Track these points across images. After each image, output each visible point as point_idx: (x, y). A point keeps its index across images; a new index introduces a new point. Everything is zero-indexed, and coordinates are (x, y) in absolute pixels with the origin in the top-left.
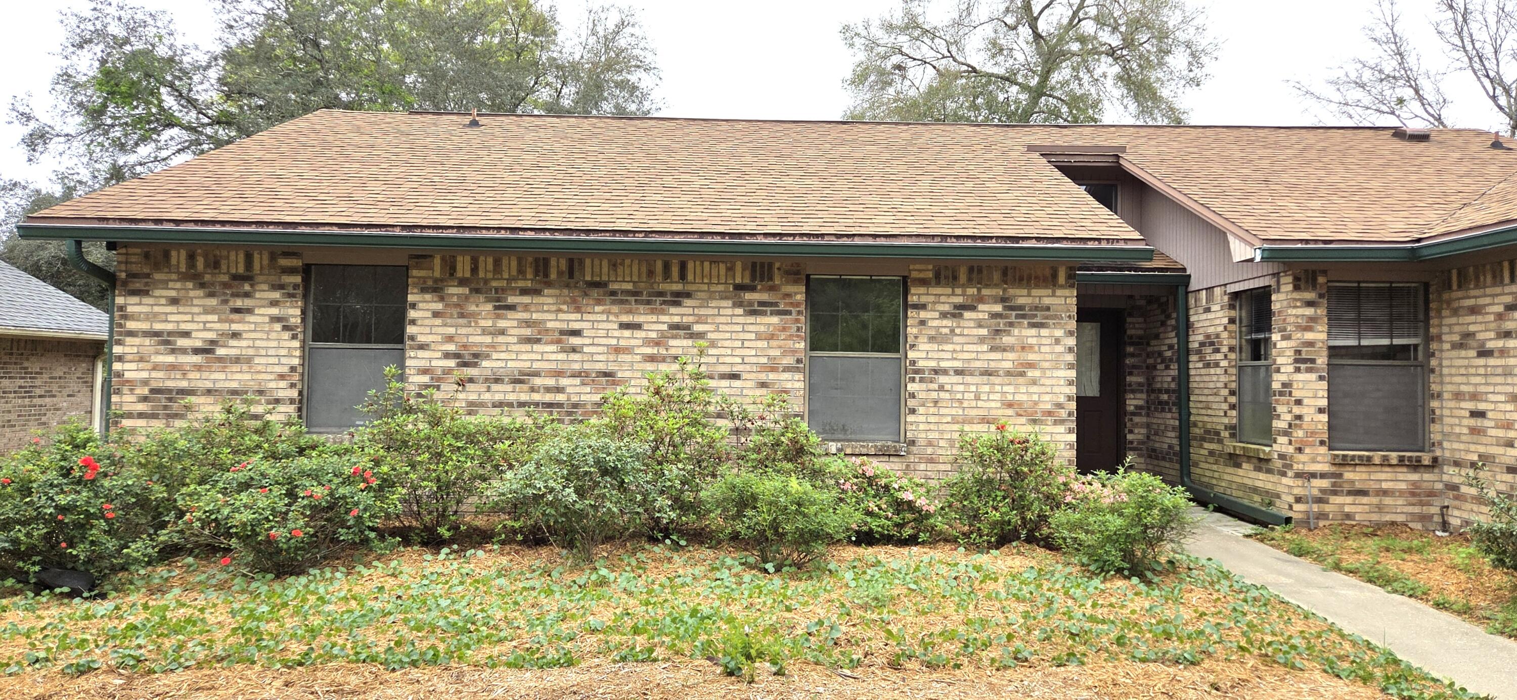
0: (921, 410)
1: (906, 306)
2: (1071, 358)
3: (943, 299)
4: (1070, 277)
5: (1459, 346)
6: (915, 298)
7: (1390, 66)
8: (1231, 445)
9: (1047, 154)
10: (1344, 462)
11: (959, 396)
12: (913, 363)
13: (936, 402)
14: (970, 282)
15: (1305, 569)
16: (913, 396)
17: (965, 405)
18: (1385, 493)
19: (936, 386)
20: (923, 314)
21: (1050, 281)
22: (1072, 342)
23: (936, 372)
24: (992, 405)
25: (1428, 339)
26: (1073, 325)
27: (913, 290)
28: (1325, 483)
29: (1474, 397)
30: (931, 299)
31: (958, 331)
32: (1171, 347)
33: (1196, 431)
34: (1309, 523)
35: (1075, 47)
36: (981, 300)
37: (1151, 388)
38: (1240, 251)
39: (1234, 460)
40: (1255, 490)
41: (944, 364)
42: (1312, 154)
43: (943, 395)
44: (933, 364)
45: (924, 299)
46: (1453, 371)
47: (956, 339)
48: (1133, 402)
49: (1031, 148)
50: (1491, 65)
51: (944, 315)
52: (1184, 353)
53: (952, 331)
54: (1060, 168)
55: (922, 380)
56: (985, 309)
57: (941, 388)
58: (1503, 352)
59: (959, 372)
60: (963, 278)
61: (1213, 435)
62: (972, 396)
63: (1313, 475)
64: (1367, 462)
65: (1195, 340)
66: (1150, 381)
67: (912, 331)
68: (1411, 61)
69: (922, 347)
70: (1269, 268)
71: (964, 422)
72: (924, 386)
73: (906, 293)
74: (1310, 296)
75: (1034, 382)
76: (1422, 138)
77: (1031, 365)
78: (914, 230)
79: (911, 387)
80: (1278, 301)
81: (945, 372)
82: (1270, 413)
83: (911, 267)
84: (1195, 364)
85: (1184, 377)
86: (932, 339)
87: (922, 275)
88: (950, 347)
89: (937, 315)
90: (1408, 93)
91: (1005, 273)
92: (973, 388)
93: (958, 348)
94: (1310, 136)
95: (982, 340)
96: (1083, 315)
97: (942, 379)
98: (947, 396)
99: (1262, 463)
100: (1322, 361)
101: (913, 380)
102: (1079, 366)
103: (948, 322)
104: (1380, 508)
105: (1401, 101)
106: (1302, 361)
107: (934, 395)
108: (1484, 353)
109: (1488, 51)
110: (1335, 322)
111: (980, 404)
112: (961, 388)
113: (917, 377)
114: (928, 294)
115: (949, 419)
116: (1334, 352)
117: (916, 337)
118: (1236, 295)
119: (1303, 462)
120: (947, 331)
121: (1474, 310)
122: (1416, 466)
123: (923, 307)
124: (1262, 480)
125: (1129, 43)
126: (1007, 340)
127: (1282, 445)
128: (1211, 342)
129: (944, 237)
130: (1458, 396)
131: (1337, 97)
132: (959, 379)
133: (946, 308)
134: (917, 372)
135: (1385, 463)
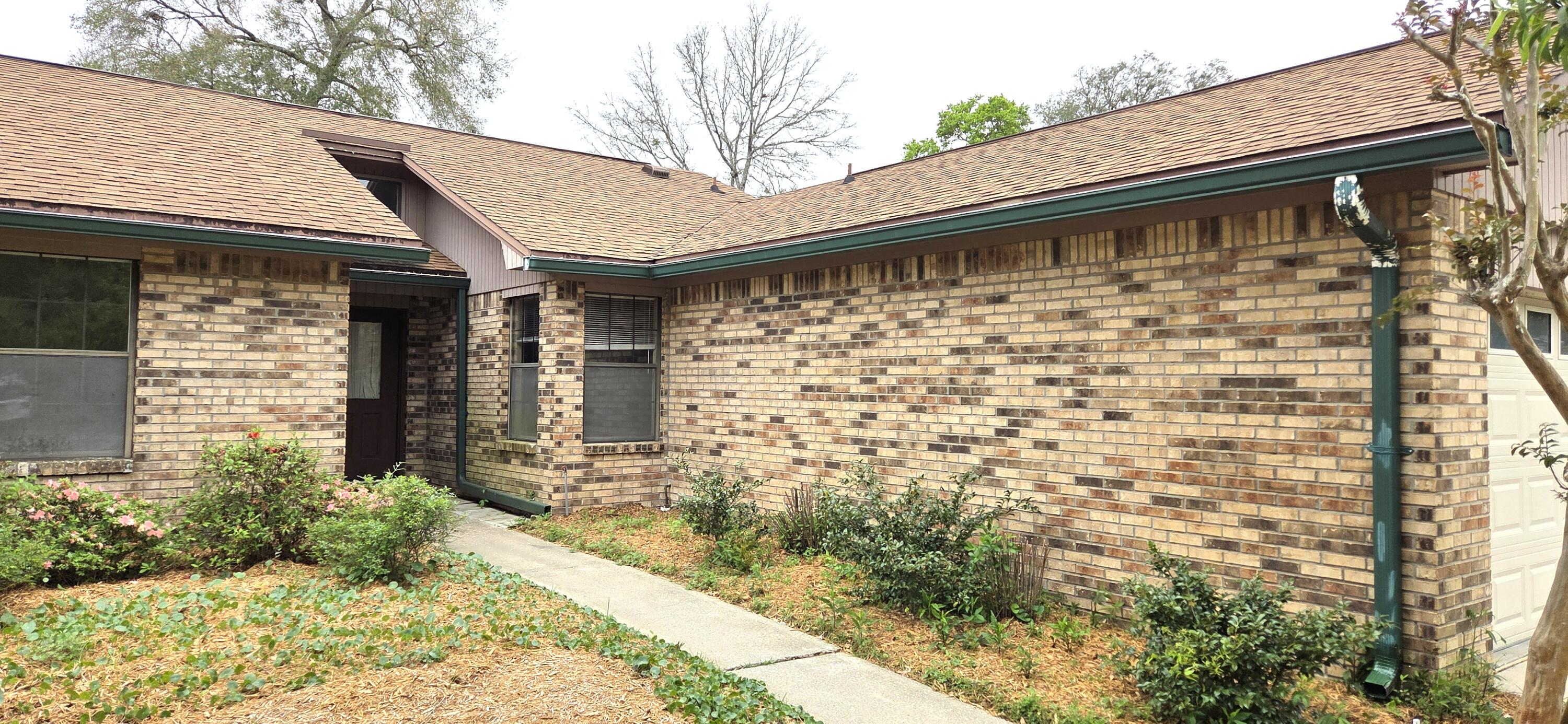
0: (155, 418)
1: (137, 296)
2: (342, 359)
3: (187, 289)
4: (343, 273)
5: (681, 352)
6: (150, 288)
7: (649, 110)
8: (503, 442)
9: (325, 141)
10: (594, 454)
11: (207, 401)
12: (146, 362)
13: (175, 409)
14: (224, 271)
15: (558, 553)
16: (144, 402)
17: (215, 410)
18: (625, 478)
19: (176, 390)
20: (160, 307)
21: (320, 276)
22: (343, 342)
23: (177, 373)
24: (250, 411)
25: (660, 345)
26: (345, 324)
27: (147, 278)
28: (579, 473)
29: (690, 394)
30: (173, 288)
31: (206, 327)
32: (451, 349)
33: (473, 430)
34: (564, 511)
35: (369, 36)
36: (238, 293)
37: (431, 389)
38: (512, 259)
39: (504, 456)
40: (521, 483)
41: (186, 365)
42: (579, 176)
43: (185, 400)
44: (173, 364)
45: (162, 289)
46: (677, 372)
47: (204, 336)
48: (413, 403)
49: (307, 133)
50: (719, 123)
51: (189, 308)
52: (463, 354)
53: (199, 327)
54: (338, 158)
55: (156, 383)
56: (241, 305)
57: (183, 392)
58: (710, 357)
59: (206, 374)
60: (215, 266)
61: (487, 433)
62: (224, 400)
63: (570, 467)
64: (613, 452)
65: (474, 342)
66: (431, 382)
67: (144, 325)
68: (664, 109)
69: (157, 344)
70: (537, 277)
71: (211, 431)
72: (159, 390)
73: (137, 279)
74: (571, 304)
75: (299, 385)
76: (663, 175)
77: (297, 366)
78: (150, 207)
79: (141, 392)
80: (545, 308)
81: (189, 373)
82: (536, 412)
83: (145, 250)
84: (473, 366)
85: (462, 379)
86: (172, 336)
87: (159, 261)
88: (196, 345)
89: (179, 307)
90: (661, 136)
91: (267, 264)
92: (225, 392)
93: (207, 346)
94: (579, 161)
95: (237, 338)
96: (358, 314)
97: (185, 382)
98: (191, 401)
99: (528, 458)
100: (579, 363)
101: (145, 383)
102: (352, 367)
103: (195, 317)
104: (621, 492)
105: (656, 142)
106: (563, 363)
107: (174, 401)
108: (698, 358)
109: (717, 112)
110: (591, 329)
111: (233, 409)
112: (210, 392)
113: (151, 380)
114: (167, 283)
115: (193, 428)
116: (591, 355)
117: (150, 333)
118: (510, 301)
119: (563, 456)
120: (192, 326)
121: (692, 322)
122: (648, 453)
123: (160, 297)
124: (528, 474)
125: (424, 42)
126: (268, 338)
127: (545, 440)
128: (487, 345)
129: (189, 219)
130: (679, 393)
131: (609, 130)
132: (207, 381)
133: (192, 300)
134: (150, 373)
135: (626, 452)
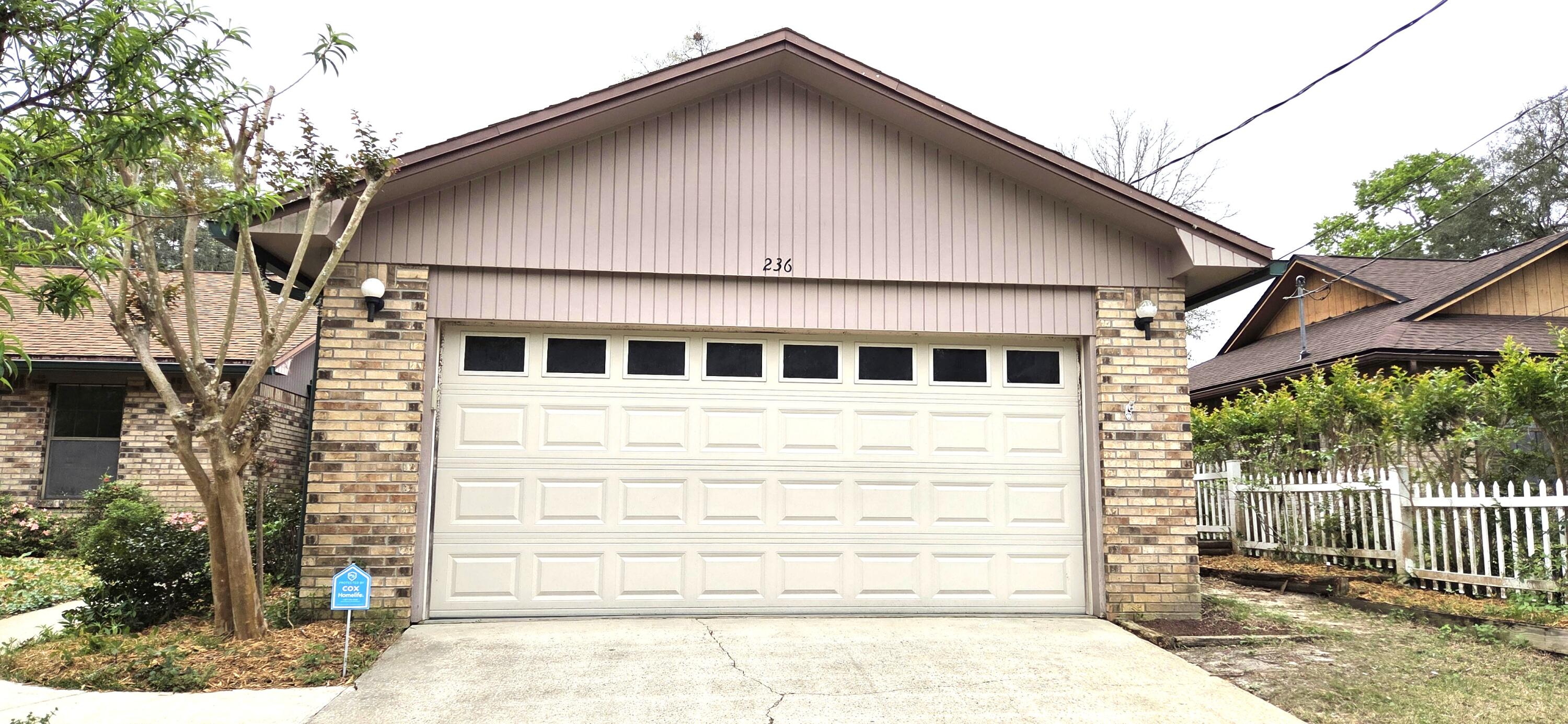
0: (128, 476)
1: (123, 405)
3: (151, 400)
6: (130, 400)
11: (157, 467)
12: (125, 444)
13: (139, 471)
16: (122, 467)
17: (161, 472)
19: (140, 460)
20: (135, 411)
23: (142, 450)
27: (129, 394)
30: (142, 400)
31: (160, 422)
41: (147, 445)
43: (145, 466)
44: (140, 445)
45: (137, 400)
47: (158, 427)
51: (151, 411)
53: (156, 422)
55: (130, 456)
57: (144, 461)
59: (157, 450)
62: (167, 466)
67: (126, 422)
69: (132, 433)
71: (159, 485)
72: (131, 460)
73: (124, 396)
79: (121, 461)
81: (148, 450)
83: (129, 378)
86: (140, 428)
87: (137, 384)
88: (154, 433)
89: (145, 411)
92: (168, 461)
93: (159, 434)
97: (145, 455)
98: (148, 466)
101: (123, 456)
103: (153, 416)
107: (138, 466)
111: (172, 471)
112: (159, 461)
113: (127, 453)
114: (139, 397)
115: (148, 482)
117: (129, 426)
120: (152, 422)
123: (136, 406)
132: (157, 455)
133: (153, 406)
134: (127, 450)
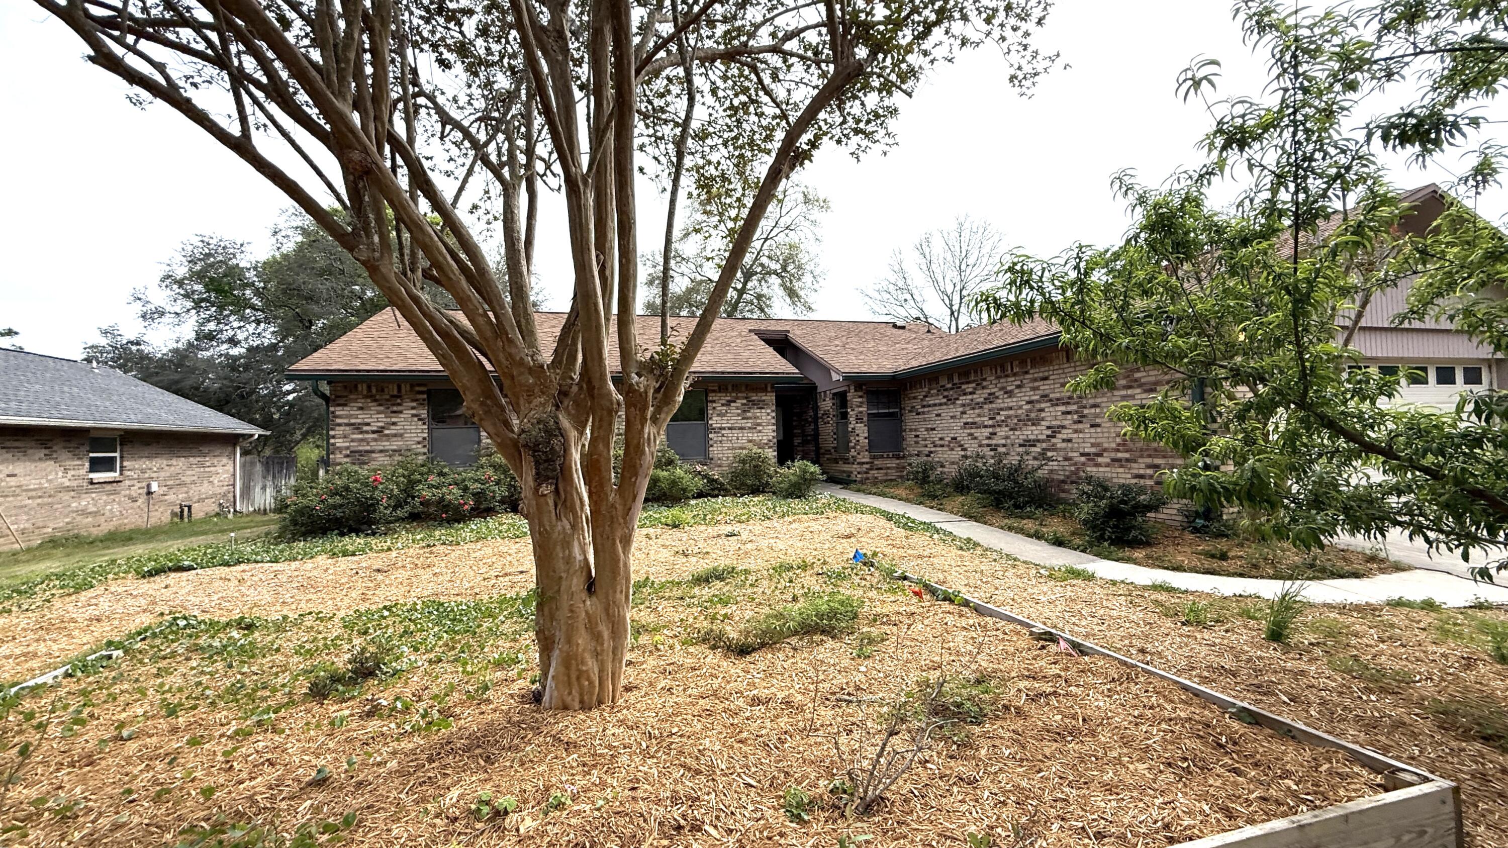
0: (715, 445)
1: (707, 401)
2: (773, 421)
3: (722, 398)
4: (772, 387)
5: (910, 411)
6: (711, 398)
8: (835, 455)
9: (758, 333)
10: (874, 458)
11: (730, 439)
12: (711, 425)
13: (721, 442)
14: (733, 390)
16: (712, 439)
17: (733, 442)
18: (888, 468)
19: (720, 435)
20: (714, 405)
21: (765, 390)
22: (774, 414)
23: (721, 429)
24: (743, 441)
25: (901, 409)
26: (774, 408)
27: (710, 395)
28: (868, 466)
29: (916, 430)
30: (717, 398)
31: (729, 411)
32: (811, 416)
33: (822, 451)
34: (862, 482)
36: (738, 398)
37: (804, 433)
38: (835, 377)
39: (836, 461)
40: (844, 472)
41: (723, 426)
42: (862, 335)
43: (723, 438)
44: (719, 426)
45: (714, 398)
46: (909, 421)
47: (728, 415)
48: (797, 440)
49: (750, 331)
51: (723, 405)
52: (816, 419)
53: (726, 411)
54: (765, 341)
55: (715, 433)
56: (739, 402)
57: (723, 436)
58: (923, 413)
59: (730, 429)
60: (730, 388)
61: (828, 452)
62: (736, 438)
63: (863, 463)
64: (882, 457)
65: (821, 413)
67: (710, 412)
69: (714, 418)
70: (846, 383)
71: (733, 449)
72: (716, 435)
73: (707, 396)
74: (860, 394)
75: (760, 431)
76: (903, 328)
77: (759, 425)
78: (709, 369)
79: (711, 435)
80: (849, 396)
81: (724, 429)
82: (848, 441)
83: (708, 385)
84: (821, 423)
85: (817, 429)
86: (718, 415)
87: (713, 388)
88: (726, 418)
89: (720, 405)
91: (747, 386)
92: (736, 435)
93: (729, 418)
94: (861, 326)
95: (738, 415)
96: (779, 404)
97: (723, 432)
98: (725, 439)
99: (846, 461)
100: (865, 419)
101: (711, 433)
102: (777, 424)
103: (725, 408)
104: (886, 474)
106: (859, 419)
107: (720, 438)
108: (918, 414)
110: (870, 404)
111: (739, 441)
112: (731, 435)
113: (713, 431)
114: (716, 396)
115: (726, 448)
116: (870, 415)
117: (712, 415)
118: (834, 394)
119: (860, 459)
120: (724, 411)
121: (915, 398)
122: (898, 458)
123: (714, 402)
124: (846, 467)
125: (784, 269)
126: (749, 414)
127: (853, 452)
128: (826, 413)
129: (723, 373)
130: (911, 430)
132: (730, 431)
133: (724, 402)
134: (713, 429)
135: (888, 457)
